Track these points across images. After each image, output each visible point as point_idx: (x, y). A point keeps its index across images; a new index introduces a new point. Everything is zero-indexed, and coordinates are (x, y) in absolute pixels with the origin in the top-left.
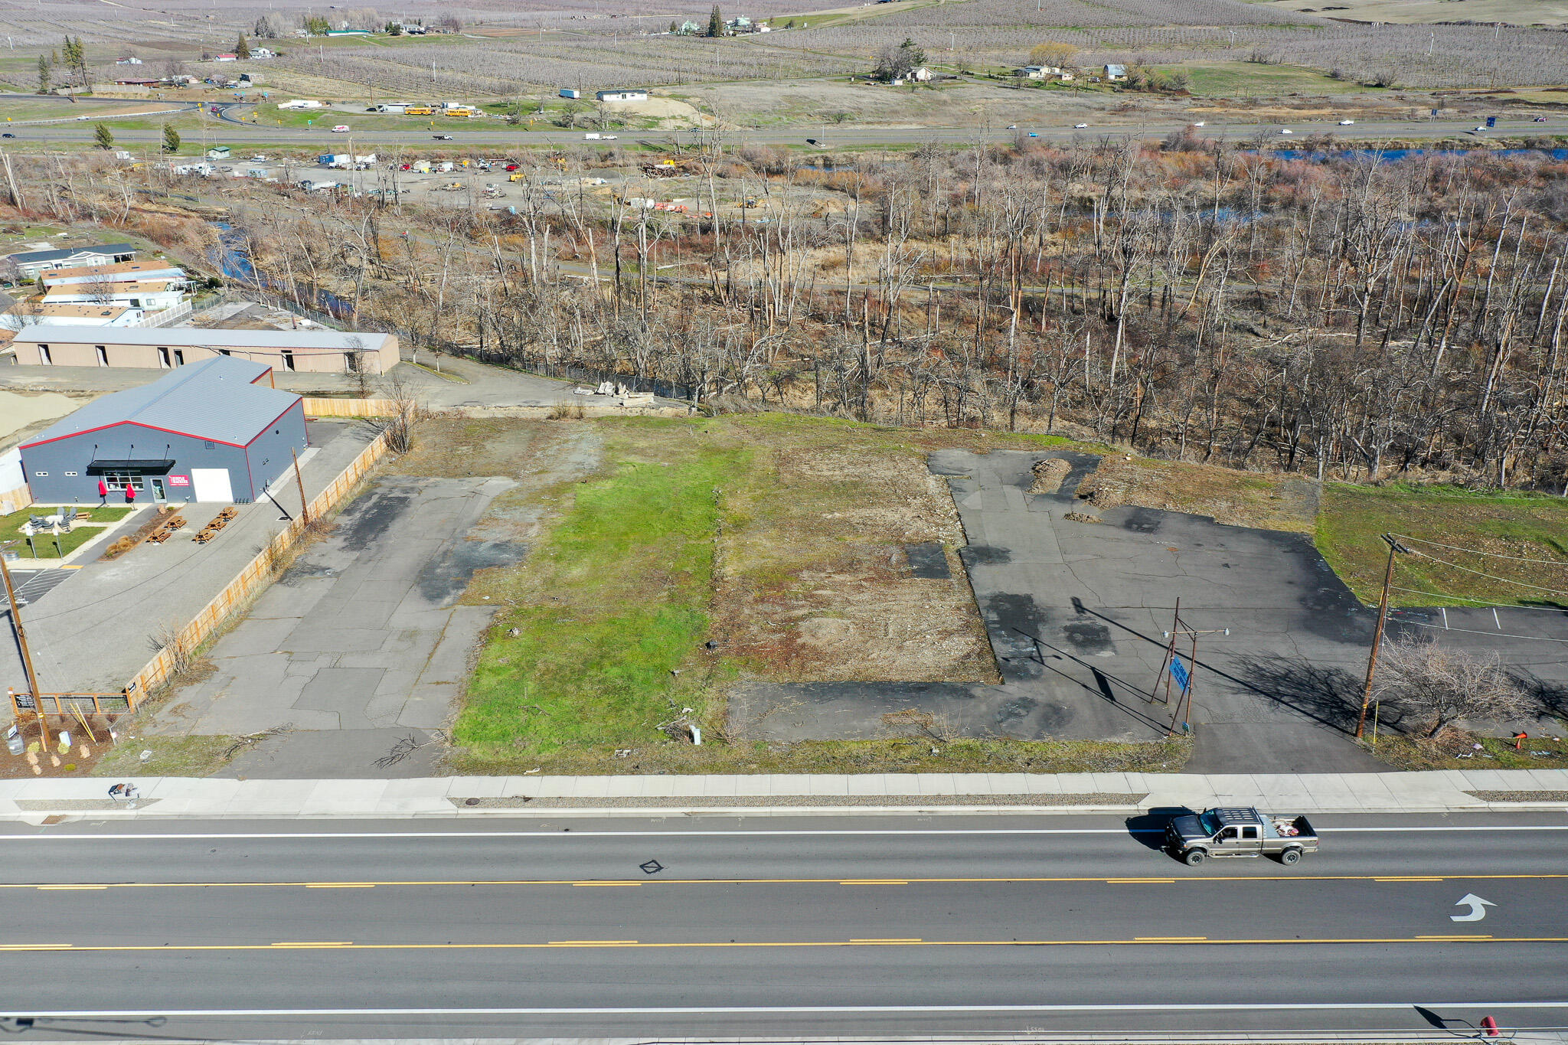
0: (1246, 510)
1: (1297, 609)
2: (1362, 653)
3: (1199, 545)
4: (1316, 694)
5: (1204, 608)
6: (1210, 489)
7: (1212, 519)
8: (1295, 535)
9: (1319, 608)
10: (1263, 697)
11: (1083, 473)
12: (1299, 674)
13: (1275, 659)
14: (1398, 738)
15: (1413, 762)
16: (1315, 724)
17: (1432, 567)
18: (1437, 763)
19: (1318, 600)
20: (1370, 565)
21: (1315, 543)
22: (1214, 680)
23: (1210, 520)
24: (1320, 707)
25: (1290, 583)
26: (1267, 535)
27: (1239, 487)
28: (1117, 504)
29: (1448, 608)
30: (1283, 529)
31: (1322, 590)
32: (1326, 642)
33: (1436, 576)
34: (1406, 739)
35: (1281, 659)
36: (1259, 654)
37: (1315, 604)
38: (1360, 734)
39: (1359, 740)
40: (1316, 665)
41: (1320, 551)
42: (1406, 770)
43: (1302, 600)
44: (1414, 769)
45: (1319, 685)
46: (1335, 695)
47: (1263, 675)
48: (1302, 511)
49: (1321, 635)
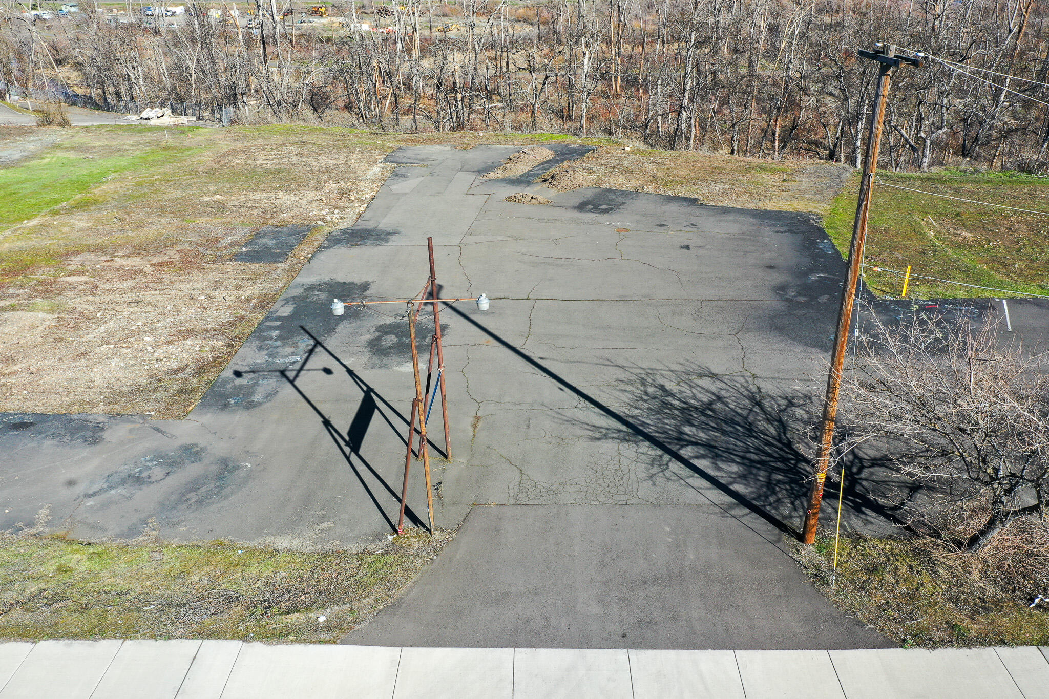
1: (772, 302)
4: (751, 442)
7: (697, 200)
8: (799, 214)
9: (802, 299)
10: (645, 447)
12: (735, 403)
13: (701, 376)
17: (988, 250)
19: (805, 289)
24: (750, 466)
31: (814, 277)
35: (714, 376)
36: (675, 367)
37: (799, 294)
38: (812, 538)
39: (809, 552)
40: (769, 387)
41: (828, 231)
43: (781, 289)
45: (762, 425)
46: (789, 444)
47: (666, 405)
49: (793, 339)
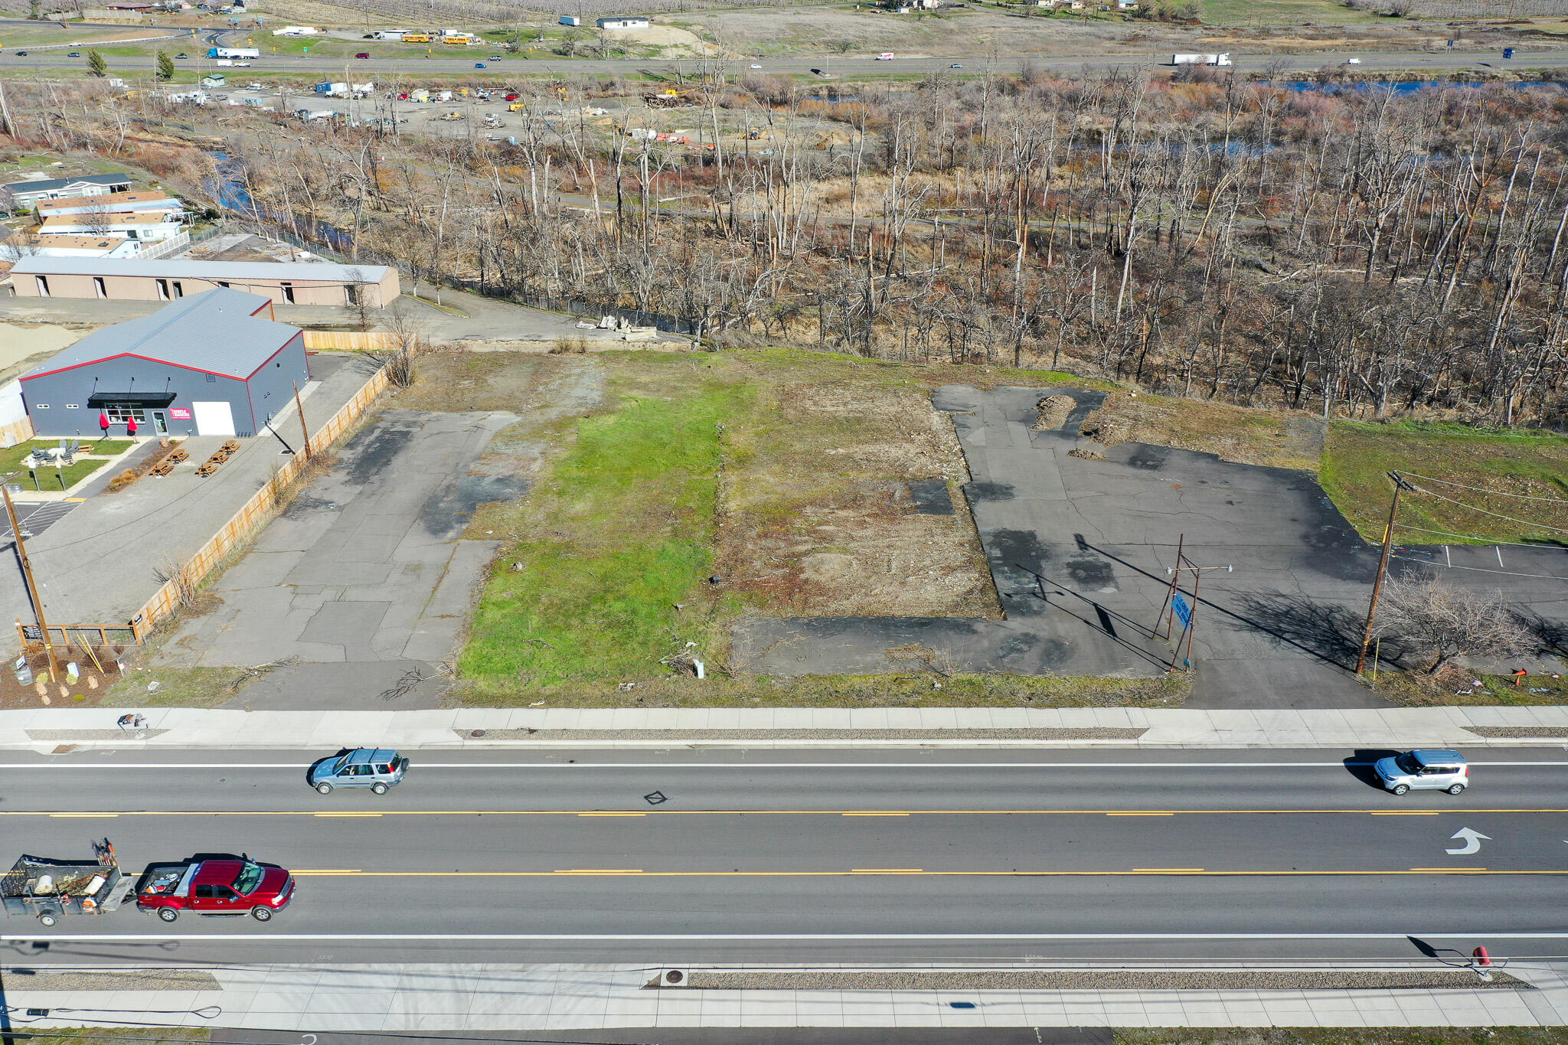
0: (1251, 447)
1: (1302, 547)
2: (1364, 590)
3: (1203, 482)
4: (1317, 631)
5: (1207, 545)
6: (1215, 427)
7: (1217, 456)
8: (1300, 473)
9: (1322, 545)
10: (1264, 634)
11: (1087, 410)
12: (1305, 612)
13: (1277, 596)
14: (1398, 675)
15: (1413, 699)
16: (1318, 660)
17: (1436, 505)
18: (1436, 699)
19: (1322, 537)
20: (1375, 503)
21: (1320, 481)
22: (1216, 617)
23: (1215, 457)
24: (1321, 644)
25: (1294, 520)
26: (1272, 472)
27: (1244, 424)
28: (1121, 441)
29: (1451, 546)
30: (1288, 466)
31: (1325, 528)
32: (1328, 579)
33: (1441, 514)
34: (1407, 676)
35: (1283, 596)
36: (1260, 591)
37: (1319, 542)
38: (1360, 671)
39: (1359, 676)
40: (1317, 602)
41: (1325, 489)
42: (1405, 706)
43: (1305, 537)
44: (1413, 704)
45: (1320, 622)
46: (1337, 632)
47: (1265, 612)
48: (1307, 448)
49: (1324, 572)
